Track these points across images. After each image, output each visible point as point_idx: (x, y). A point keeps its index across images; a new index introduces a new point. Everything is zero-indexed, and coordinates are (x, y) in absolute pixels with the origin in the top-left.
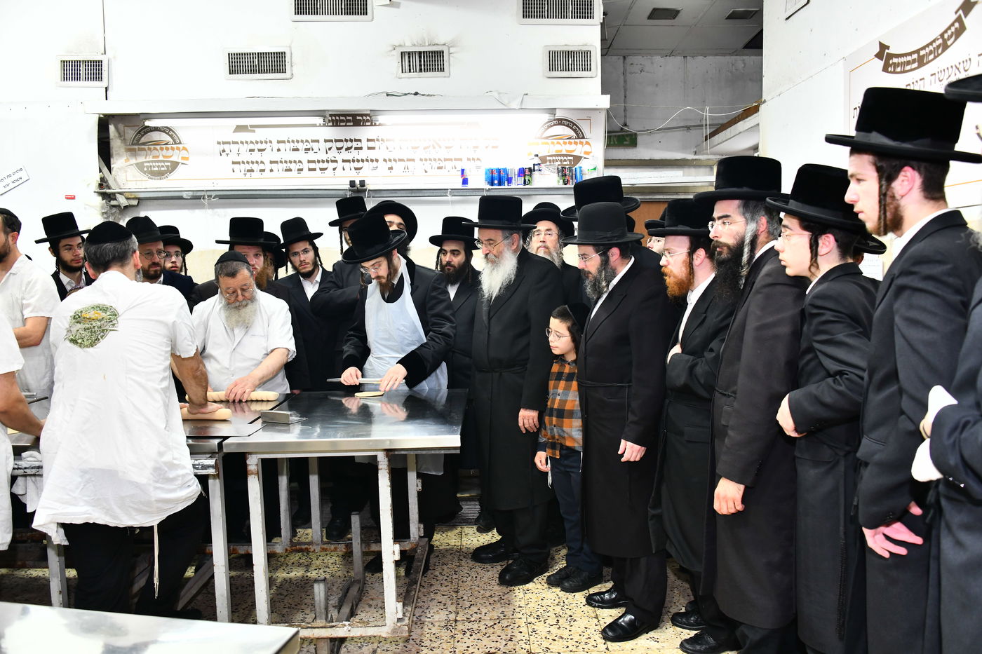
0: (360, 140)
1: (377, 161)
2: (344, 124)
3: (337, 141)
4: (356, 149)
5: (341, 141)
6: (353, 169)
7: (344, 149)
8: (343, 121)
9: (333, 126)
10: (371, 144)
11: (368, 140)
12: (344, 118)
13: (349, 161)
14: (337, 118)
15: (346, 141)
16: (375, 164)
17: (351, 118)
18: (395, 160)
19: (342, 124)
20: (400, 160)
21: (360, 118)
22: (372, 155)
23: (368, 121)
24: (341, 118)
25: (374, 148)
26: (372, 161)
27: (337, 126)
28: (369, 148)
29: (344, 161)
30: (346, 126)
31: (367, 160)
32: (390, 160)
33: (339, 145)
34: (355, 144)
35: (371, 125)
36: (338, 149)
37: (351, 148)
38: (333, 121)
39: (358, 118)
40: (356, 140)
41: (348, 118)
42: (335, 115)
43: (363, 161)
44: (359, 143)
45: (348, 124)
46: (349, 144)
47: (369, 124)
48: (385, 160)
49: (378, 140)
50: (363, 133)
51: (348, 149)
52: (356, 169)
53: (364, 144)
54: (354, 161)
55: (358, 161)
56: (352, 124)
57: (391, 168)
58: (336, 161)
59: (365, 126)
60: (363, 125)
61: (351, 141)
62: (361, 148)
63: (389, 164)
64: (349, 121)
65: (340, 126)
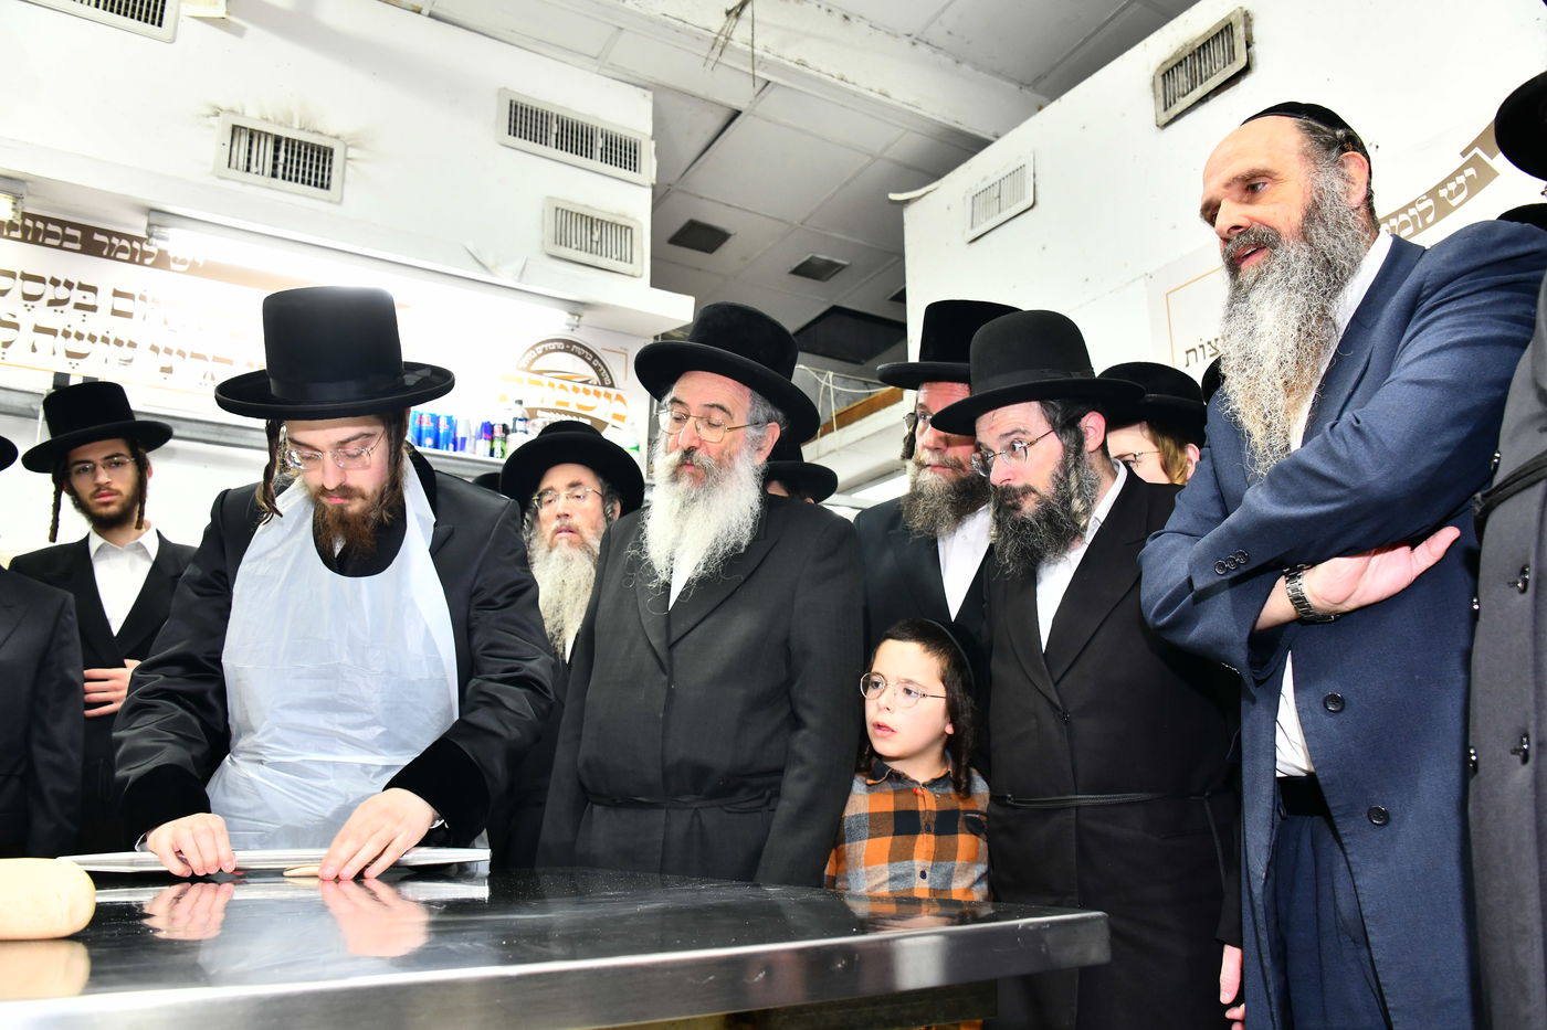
0: (94, 290)
1: (132, 345)
2: (57, 242)
3: (25, 277)
4: (78, 306)
5: (41, 280)
6: (61, 354)
7: (44, 301)
8: (54, 235)
9: (24, 240)
10: (121, 304)
11: (116, 294)
12: (58, 229)
13: (53, 332)
14: (40, 225)
15: (55, 282)
16: (126, 352)
17: (78, 233)
18: (182, 354)
19: (48, 241)
20: (194, 356)
21: (104, 239)
22: (119, 328)
23: (123, 250)
24: (51, 227)
25: (128, 315)
26: (119, 343)
27: (34, 241)
28: (115, 313)
29: (38, 329)
30: (60, 247)
31: (105, 340)
32: (168, 351)
33: (33, 288)
34: (77, 296)
35: (132, 261)
36: (27, 297)
37: (65, 302)
38: (25, 230)
39: (97, 237)
40: (82, 287)
41: (69, 231)
42: (35, 218)
43: (92, 338)
44: (89, 295)
45: (66, 244)
46: (62, 293)
47: (126, 256)
48: (154, 349)
49: (142, 298)
50: (105, 273)
51: (53, 303)
52: (70, 355)
53: (104, 300)
54: (66, 334)
55: (79, 336)
56: (77, 246)
57: (167, 370)
58: (16, 326)
59: (115, 258)
60: (108, 257)
61: (69, 285)
62: (93, 309)
63: (166, 361)
64: (73, 239)
65: (43, 244)
